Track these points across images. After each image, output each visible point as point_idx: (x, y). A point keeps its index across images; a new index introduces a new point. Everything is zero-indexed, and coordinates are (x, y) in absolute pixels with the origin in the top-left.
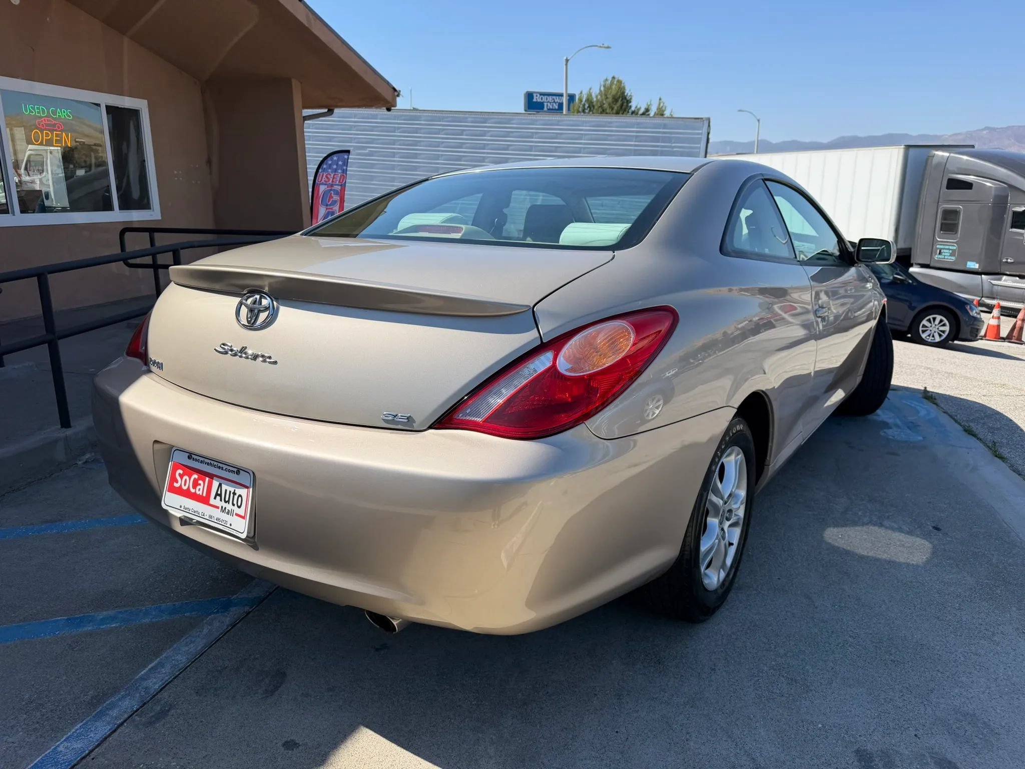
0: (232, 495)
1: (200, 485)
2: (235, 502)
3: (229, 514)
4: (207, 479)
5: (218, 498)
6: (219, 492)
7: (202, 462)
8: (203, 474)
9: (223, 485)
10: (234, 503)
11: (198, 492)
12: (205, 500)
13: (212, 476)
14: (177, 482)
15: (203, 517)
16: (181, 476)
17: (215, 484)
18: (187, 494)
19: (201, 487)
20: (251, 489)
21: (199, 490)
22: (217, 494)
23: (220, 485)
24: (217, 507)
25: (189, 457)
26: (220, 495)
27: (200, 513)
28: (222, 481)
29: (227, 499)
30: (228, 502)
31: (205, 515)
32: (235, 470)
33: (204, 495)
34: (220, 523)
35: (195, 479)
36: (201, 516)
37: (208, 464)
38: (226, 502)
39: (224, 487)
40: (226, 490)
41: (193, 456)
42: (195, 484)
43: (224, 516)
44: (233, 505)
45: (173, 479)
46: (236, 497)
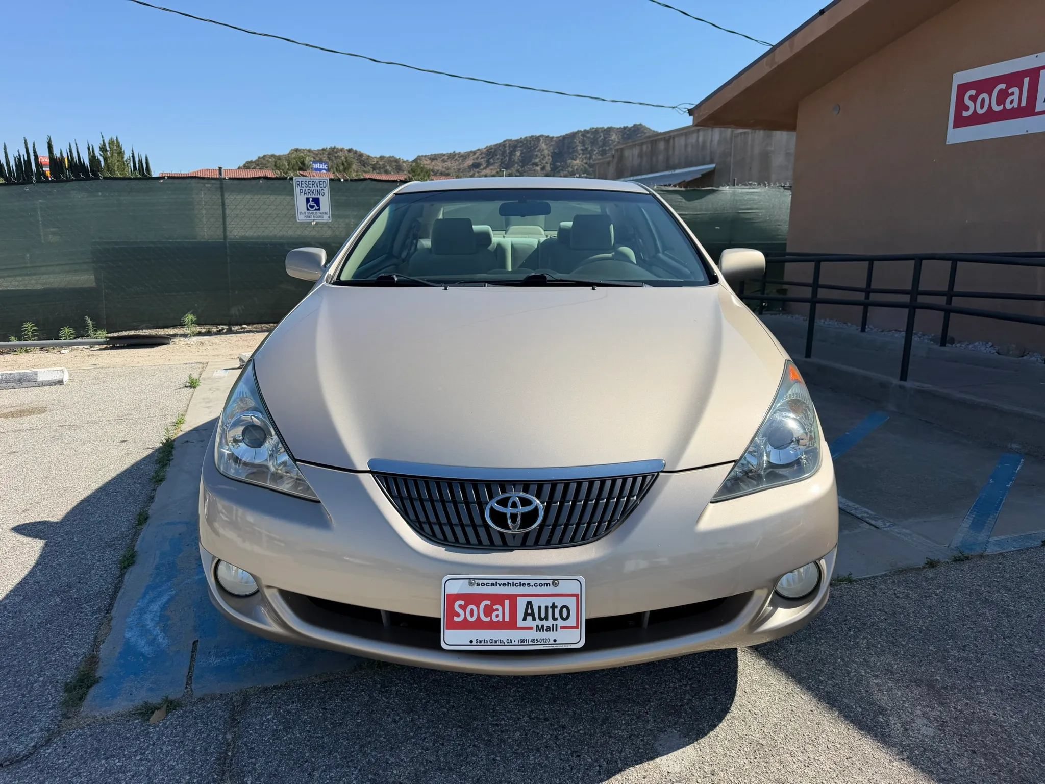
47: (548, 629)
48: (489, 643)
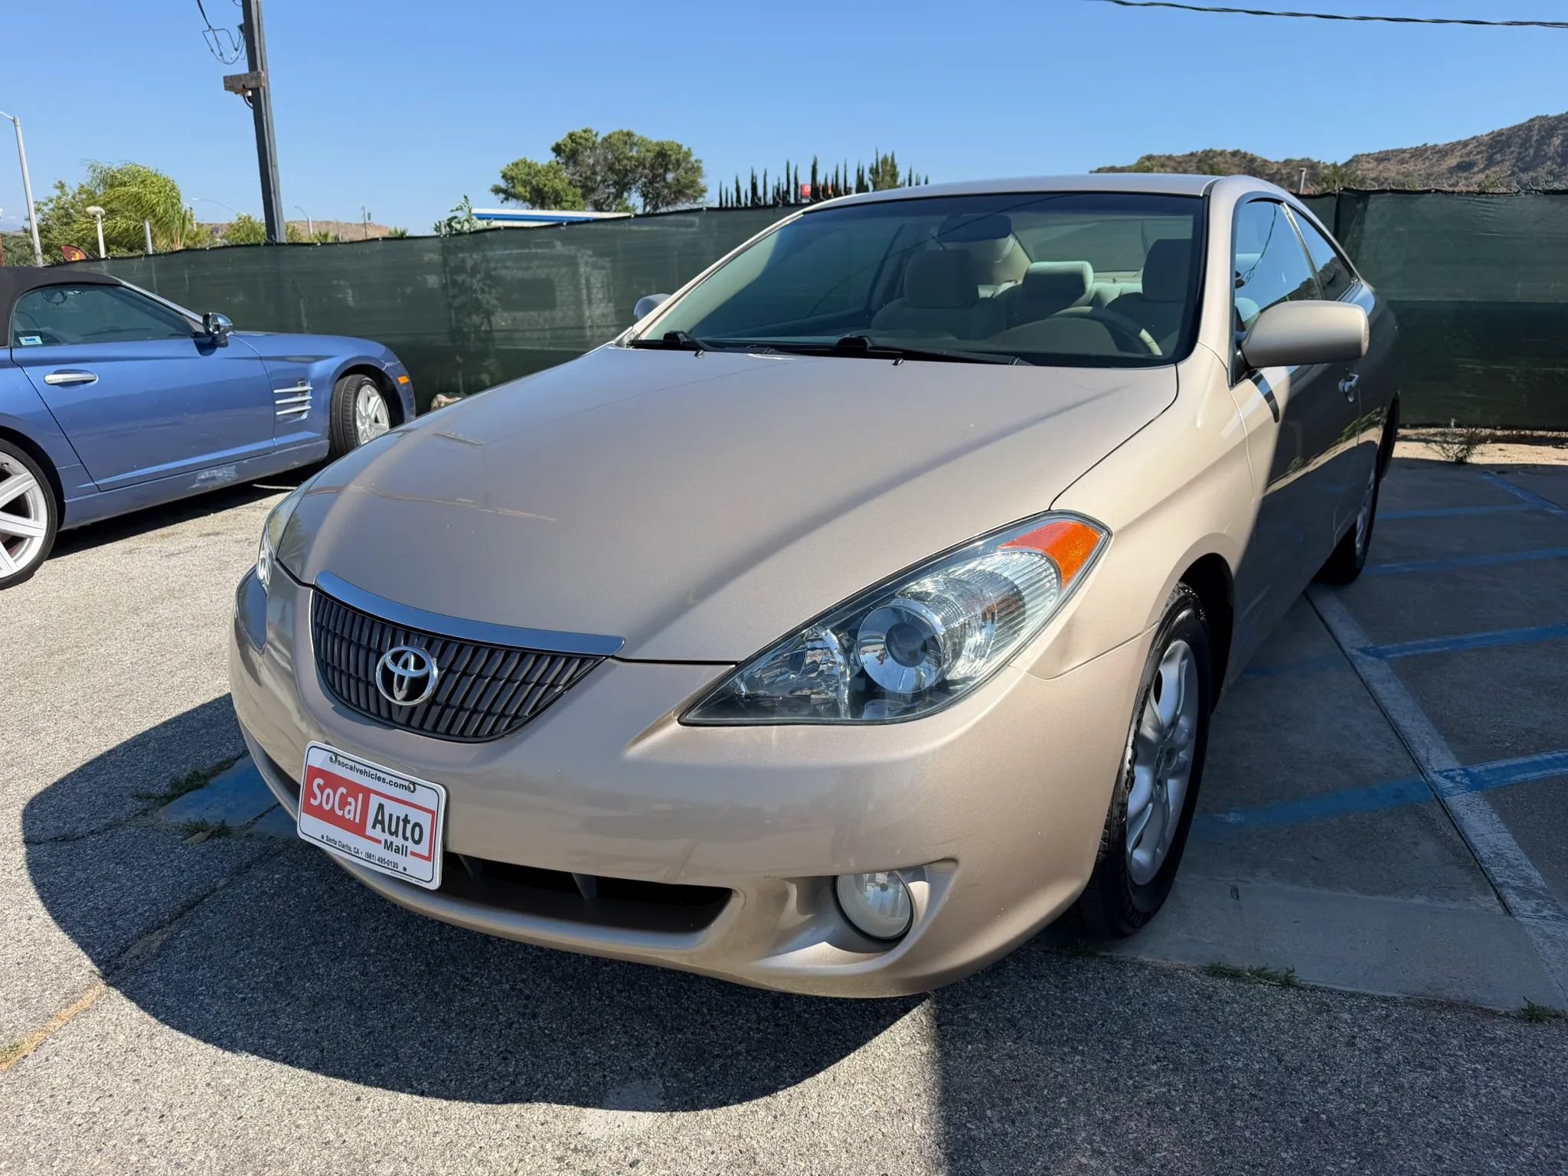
47: (397, 851)
48: (337, 846)
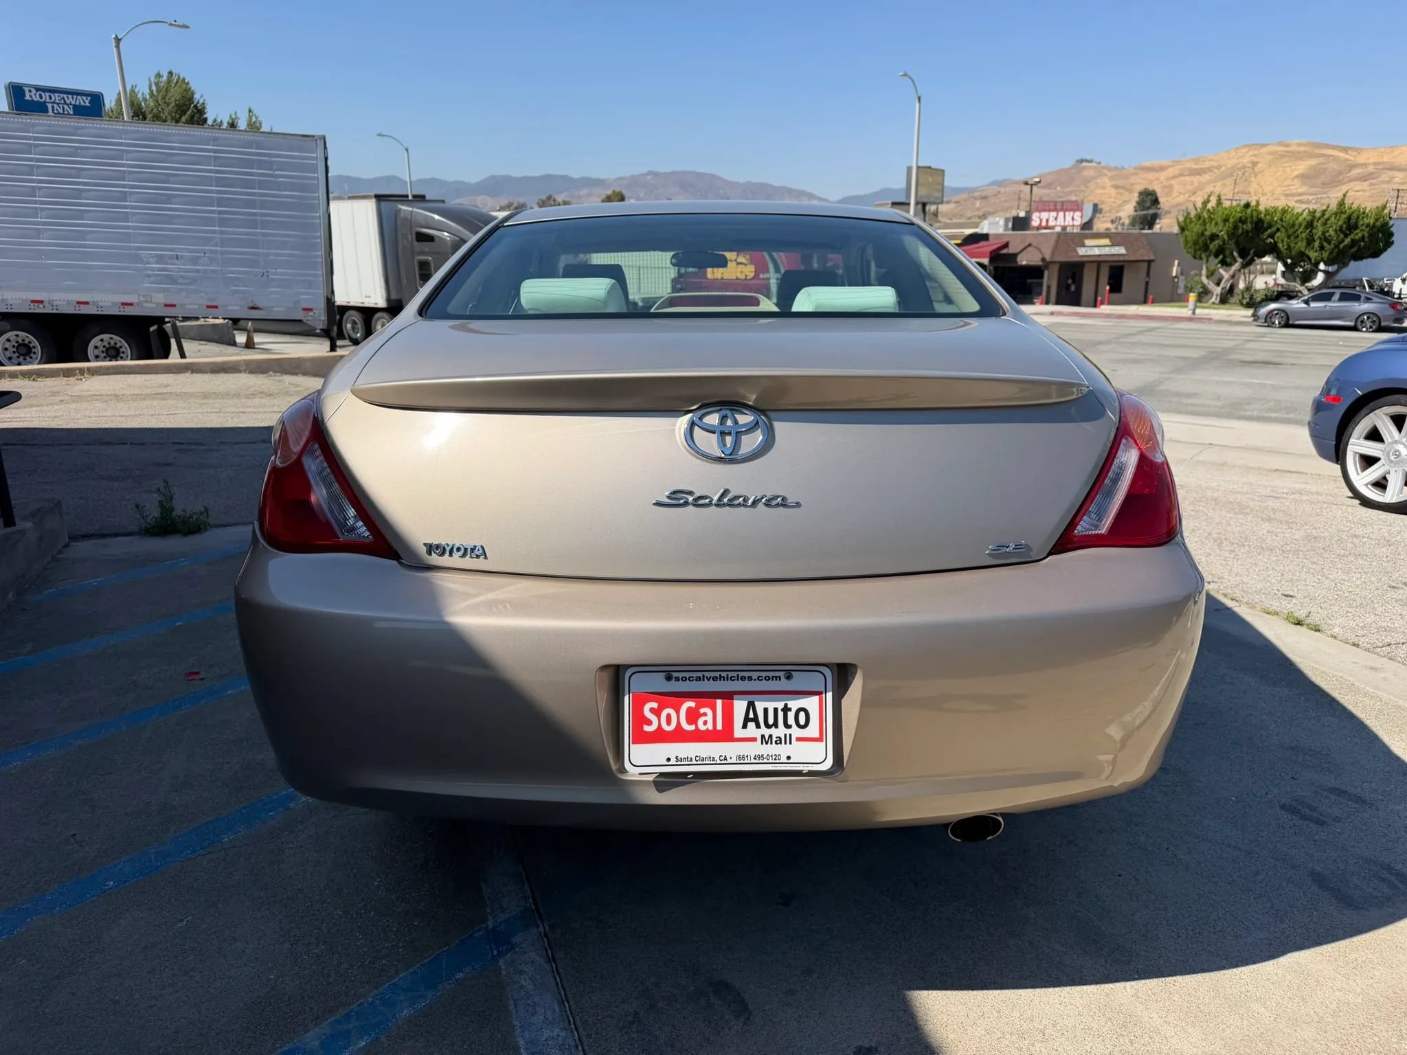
0: (781, 714)
1: (705, 714)
2: (791, 721)
3: (781, 743)
4: (719, 703)
5: (751, 725)
6: (751, 715)
7: (698, 679)
8: (707, 697)
9: (756, 703)
10: (789, 723)
11: (702, 727)
12: (725, 735)
13: (728, 696)
14: (649, 723)
15: (725, 762)
16: (657, 712)
17: (740, 706)
18: (679, 736)
19: (709, 718)
20: (830, 695)
21: (705, 723)
22: (747, 720)
23: (751, 705)
24: (754, 739)
25: (669, 678)
26: (756, 720)
27: (717, 758)
28: (751, 698)
29: (771, 721)
30: (776, 724)
31: (728, 758)
32: (781, 674)
33: (719, 727)
34: (765, 761)
35: (689, 709)
36: (719, 762)
37: (715, 679)
38: (768, 726)
39: (760, 706)
40: (766, 710)
41: (675, 675)
42: (693, 716)
43: (772, 749)
44: (787, 726)
45: (640, 720)
46: (791, 715)
